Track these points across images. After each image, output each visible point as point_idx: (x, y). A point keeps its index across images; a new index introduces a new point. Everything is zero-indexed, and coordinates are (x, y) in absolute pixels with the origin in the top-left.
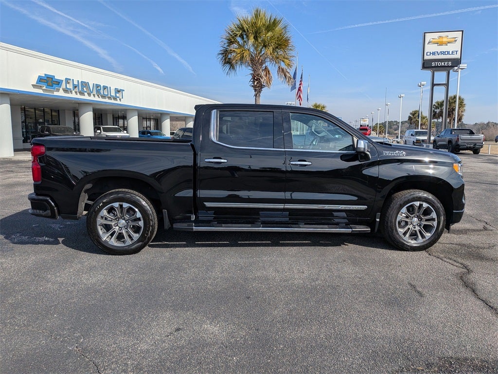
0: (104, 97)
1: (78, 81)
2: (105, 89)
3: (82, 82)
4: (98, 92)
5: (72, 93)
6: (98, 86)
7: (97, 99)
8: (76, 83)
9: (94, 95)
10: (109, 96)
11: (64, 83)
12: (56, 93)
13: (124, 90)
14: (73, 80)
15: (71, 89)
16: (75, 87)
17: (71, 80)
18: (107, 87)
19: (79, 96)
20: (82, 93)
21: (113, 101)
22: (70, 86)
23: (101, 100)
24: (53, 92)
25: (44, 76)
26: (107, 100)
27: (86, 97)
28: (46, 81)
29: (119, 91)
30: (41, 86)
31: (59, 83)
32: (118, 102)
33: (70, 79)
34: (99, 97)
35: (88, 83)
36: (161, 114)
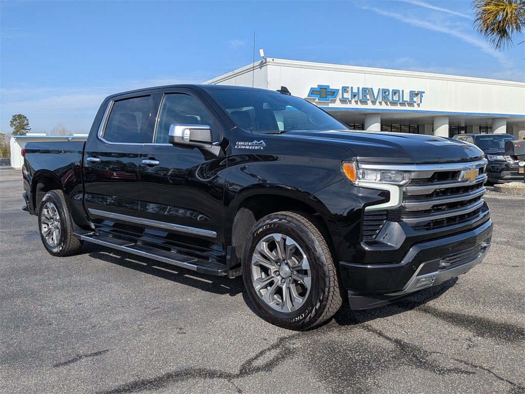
0: (394, 103)
1: (358, 88)
2: (395, 93)
3: (363, 89)
4: (385, 98)
5: (350, 103)
6: (385, 91)
7: (384, 107)
8: (355, 91)
9: (380, 103)
10: (401, 101)
11: (340, 92)
12: (331, 105)
13: (424, 92)
14: (352, 88)
15: (348, 98)
16: (355, 96)
17: (350, 88)
18: (399, 91)
19: (360, 106)
20: (364, 102)
21: (407, 108)
22: (347, 95)
23: (390, 107)
24: (328, 104)
25: (317, 87)
26: (399, 107)
27: (370, 106)
28: (318, 92)
29: (417, 94)
30: (314, 99)
31: (334, 93)
32: (416, 108)
33: (348, 87)
34: (387, 105)
35: (372, 89)
36: (493, 119)
